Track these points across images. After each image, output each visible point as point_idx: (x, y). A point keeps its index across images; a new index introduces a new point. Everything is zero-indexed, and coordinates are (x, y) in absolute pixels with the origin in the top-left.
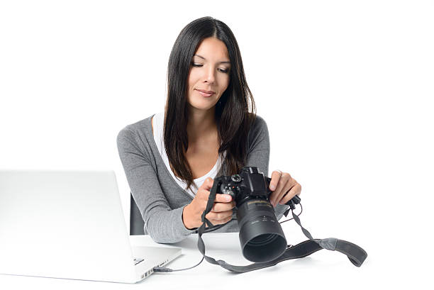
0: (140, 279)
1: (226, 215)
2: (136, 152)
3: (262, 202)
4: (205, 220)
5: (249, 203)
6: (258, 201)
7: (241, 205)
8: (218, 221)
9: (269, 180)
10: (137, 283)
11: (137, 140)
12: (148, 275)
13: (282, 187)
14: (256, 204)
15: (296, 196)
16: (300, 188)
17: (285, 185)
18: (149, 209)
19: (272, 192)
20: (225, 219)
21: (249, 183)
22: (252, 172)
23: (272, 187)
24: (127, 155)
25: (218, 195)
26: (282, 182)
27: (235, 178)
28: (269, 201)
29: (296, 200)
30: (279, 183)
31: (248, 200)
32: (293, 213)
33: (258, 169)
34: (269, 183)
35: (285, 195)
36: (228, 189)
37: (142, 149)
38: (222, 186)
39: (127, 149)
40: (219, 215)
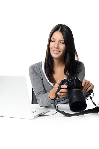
0: (34, 118)
1: (65, 94)
2: (35, 73)
3: (78, 89)
4: (57, 95)
5: (73, 90)
6: (77, 89)
7: (70, 90)
8: (62, 96)
9: (82, 82)
10: (32, 119)
11: (36, 69)
12: (37, 117)
13: (86, 85)
14: (76, 90)
15: (92, 89)
16: (93, 86)
17: (87, 85)
18: (38, 94)
19: (83, 87)
20: (64, 95)
21: (74, 83)
22: (75, 79)
23: (83, 85)
24: (32, 74)
25: (62, 86)
26: (86, 83)
27: (69, 80)
28: (81, 90)
29: (91, 91)
30: (85, 84)
31: (73, 89)
32: (90, 96)
33: (78, 78)
34: (82, 83)
35: (87, 89)
36: (66, 84)
37: (37, 72)
38: (64, 83)
39: (32, 72)
40: (62, 94)
